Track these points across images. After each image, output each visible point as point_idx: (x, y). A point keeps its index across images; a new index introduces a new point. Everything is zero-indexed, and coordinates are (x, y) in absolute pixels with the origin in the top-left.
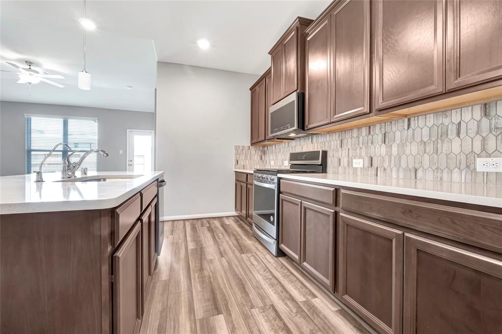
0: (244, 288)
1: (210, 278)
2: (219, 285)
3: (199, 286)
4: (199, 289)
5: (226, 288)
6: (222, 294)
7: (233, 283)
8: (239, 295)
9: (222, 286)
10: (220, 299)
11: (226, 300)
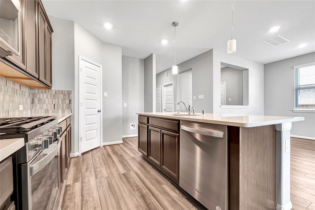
0: (109, 185)
1: (133, 190)
2: (126, 186)
3: (139, 184)
4: (137, 182)
5: (121, 185)
6: (123, 181)
7: (116, 188)
8: (113, 182)
9: (124, 185)
10: (124, 178)
11: (121, 179)
